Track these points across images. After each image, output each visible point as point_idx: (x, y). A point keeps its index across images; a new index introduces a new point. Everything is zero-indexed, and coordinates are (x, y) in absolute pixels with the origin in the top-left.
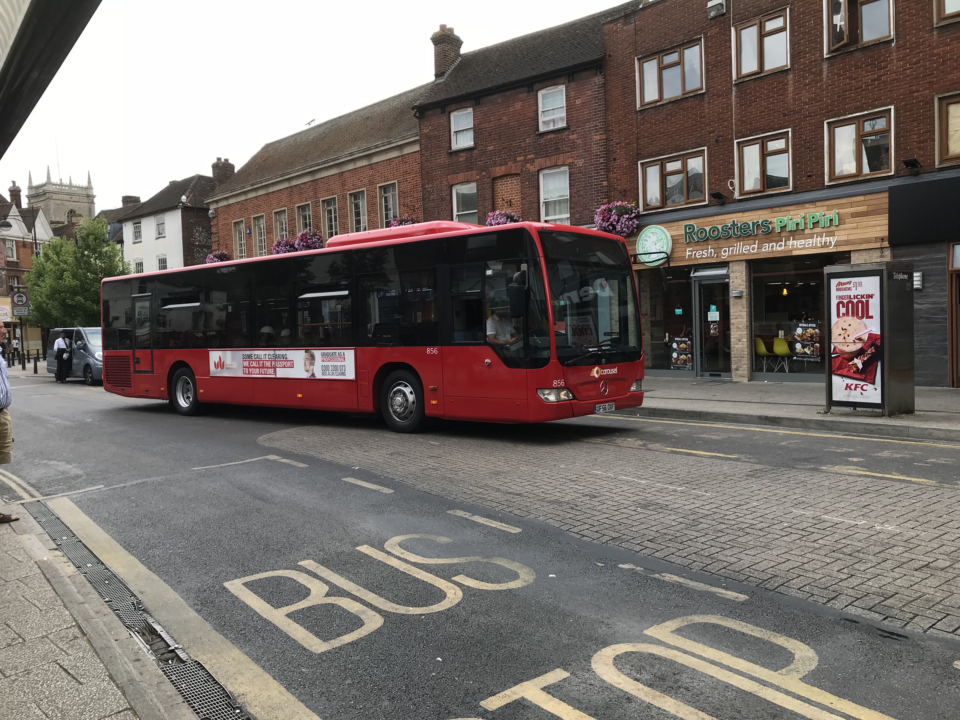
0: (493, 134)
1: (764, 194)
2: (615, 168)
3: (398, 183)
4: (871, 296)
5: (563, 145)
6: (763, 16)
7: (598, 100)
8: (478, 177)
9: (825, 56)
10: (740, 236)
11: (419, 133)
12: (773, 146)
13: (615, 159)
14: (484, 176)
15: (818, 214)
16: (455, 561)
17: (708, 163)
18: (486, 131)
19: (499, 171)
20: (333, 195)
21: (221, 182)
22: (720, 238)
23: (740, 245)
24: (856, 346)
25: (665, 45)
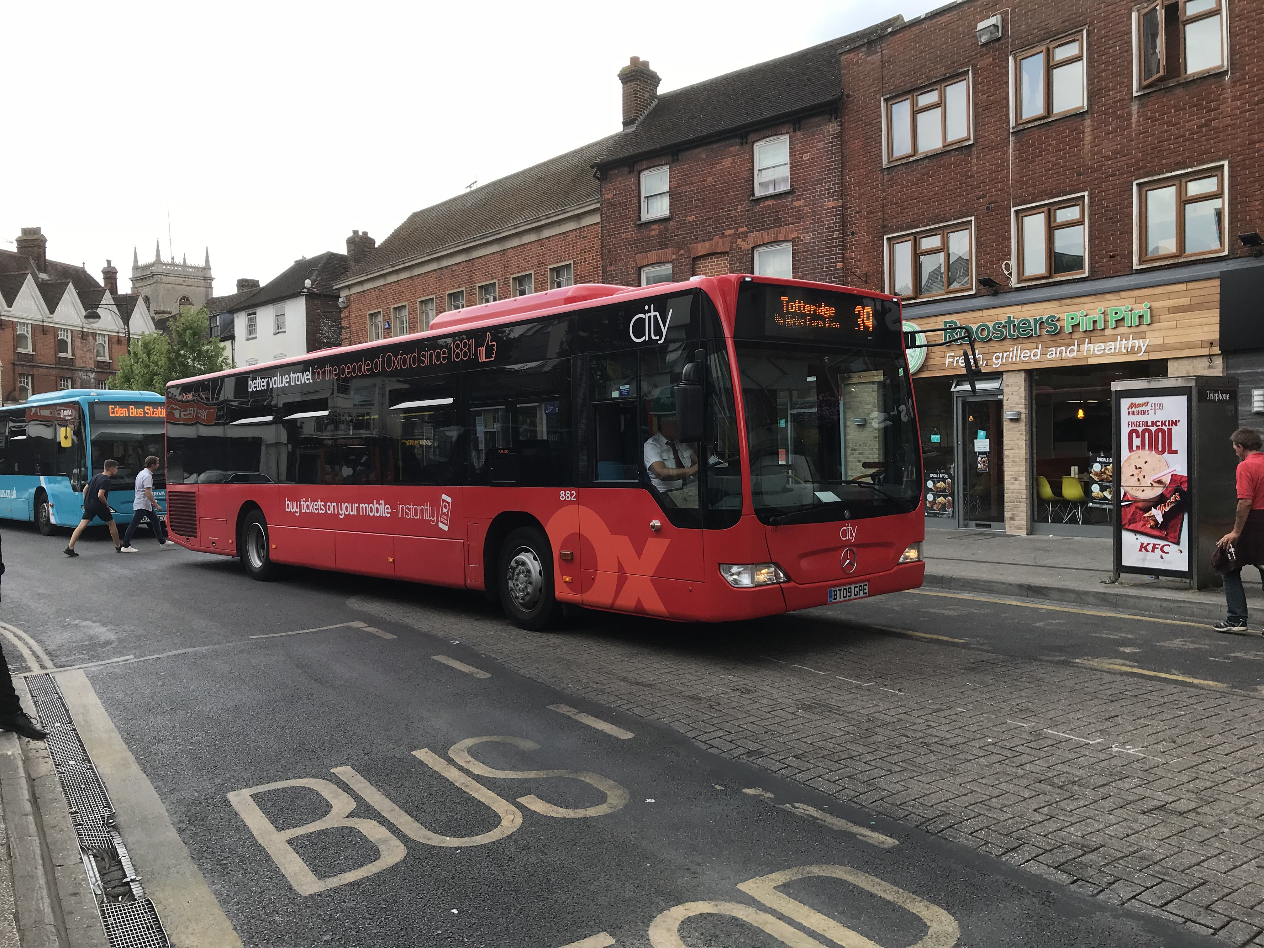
0: (695, 200)
1: (1051, 280)
2: (854, 245)
3: (575, 264)
4: (1175, 423)
5: (785, 214)
6: (1051, 41)
7: (833, 154)
8: (674, 257)
9: (1135, 94)
10: (1018, 337)
11: (600, 200)
12: (1063, 215)
13: (853, 233)
14: (682, 255)
15: (1123, 308)
16: (532, 775)
17: (977, 238)
18: (686, 195)
19: (702, 248)
20: (493, 279)
21: (357, 261)
22: (991, 340)
23: (1017, 350)
24: (1153, 492)
25: (921, 81)
